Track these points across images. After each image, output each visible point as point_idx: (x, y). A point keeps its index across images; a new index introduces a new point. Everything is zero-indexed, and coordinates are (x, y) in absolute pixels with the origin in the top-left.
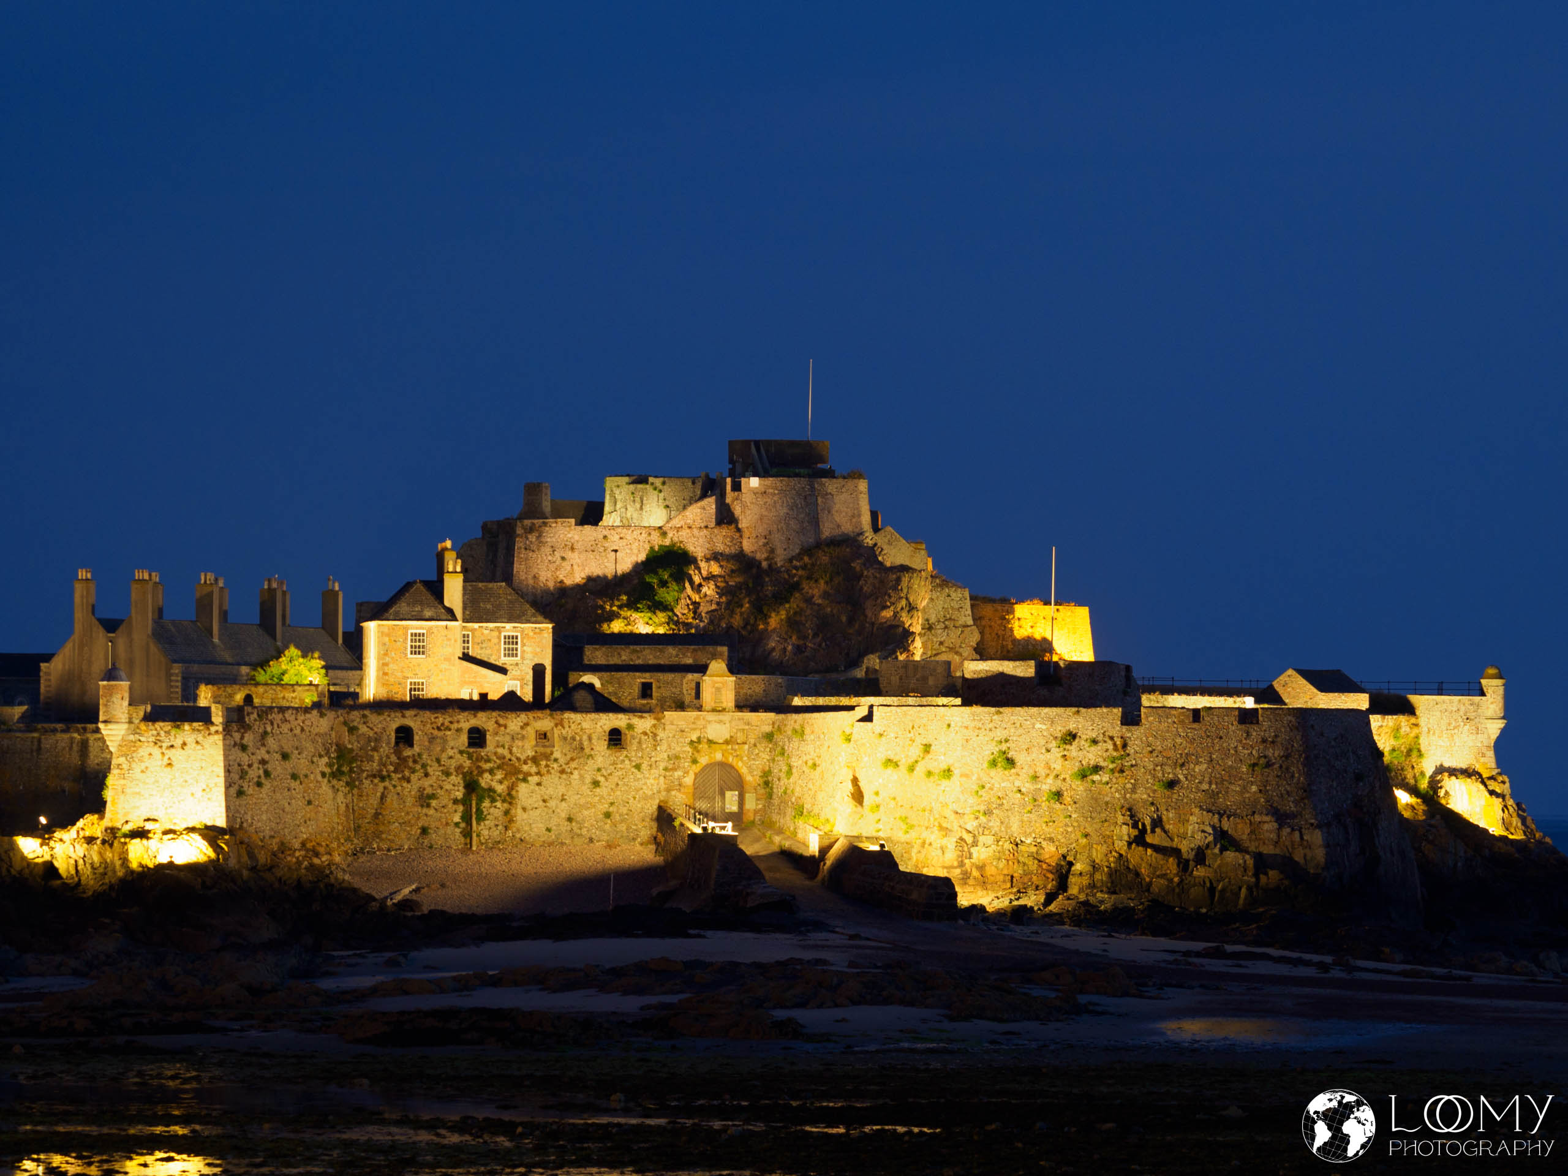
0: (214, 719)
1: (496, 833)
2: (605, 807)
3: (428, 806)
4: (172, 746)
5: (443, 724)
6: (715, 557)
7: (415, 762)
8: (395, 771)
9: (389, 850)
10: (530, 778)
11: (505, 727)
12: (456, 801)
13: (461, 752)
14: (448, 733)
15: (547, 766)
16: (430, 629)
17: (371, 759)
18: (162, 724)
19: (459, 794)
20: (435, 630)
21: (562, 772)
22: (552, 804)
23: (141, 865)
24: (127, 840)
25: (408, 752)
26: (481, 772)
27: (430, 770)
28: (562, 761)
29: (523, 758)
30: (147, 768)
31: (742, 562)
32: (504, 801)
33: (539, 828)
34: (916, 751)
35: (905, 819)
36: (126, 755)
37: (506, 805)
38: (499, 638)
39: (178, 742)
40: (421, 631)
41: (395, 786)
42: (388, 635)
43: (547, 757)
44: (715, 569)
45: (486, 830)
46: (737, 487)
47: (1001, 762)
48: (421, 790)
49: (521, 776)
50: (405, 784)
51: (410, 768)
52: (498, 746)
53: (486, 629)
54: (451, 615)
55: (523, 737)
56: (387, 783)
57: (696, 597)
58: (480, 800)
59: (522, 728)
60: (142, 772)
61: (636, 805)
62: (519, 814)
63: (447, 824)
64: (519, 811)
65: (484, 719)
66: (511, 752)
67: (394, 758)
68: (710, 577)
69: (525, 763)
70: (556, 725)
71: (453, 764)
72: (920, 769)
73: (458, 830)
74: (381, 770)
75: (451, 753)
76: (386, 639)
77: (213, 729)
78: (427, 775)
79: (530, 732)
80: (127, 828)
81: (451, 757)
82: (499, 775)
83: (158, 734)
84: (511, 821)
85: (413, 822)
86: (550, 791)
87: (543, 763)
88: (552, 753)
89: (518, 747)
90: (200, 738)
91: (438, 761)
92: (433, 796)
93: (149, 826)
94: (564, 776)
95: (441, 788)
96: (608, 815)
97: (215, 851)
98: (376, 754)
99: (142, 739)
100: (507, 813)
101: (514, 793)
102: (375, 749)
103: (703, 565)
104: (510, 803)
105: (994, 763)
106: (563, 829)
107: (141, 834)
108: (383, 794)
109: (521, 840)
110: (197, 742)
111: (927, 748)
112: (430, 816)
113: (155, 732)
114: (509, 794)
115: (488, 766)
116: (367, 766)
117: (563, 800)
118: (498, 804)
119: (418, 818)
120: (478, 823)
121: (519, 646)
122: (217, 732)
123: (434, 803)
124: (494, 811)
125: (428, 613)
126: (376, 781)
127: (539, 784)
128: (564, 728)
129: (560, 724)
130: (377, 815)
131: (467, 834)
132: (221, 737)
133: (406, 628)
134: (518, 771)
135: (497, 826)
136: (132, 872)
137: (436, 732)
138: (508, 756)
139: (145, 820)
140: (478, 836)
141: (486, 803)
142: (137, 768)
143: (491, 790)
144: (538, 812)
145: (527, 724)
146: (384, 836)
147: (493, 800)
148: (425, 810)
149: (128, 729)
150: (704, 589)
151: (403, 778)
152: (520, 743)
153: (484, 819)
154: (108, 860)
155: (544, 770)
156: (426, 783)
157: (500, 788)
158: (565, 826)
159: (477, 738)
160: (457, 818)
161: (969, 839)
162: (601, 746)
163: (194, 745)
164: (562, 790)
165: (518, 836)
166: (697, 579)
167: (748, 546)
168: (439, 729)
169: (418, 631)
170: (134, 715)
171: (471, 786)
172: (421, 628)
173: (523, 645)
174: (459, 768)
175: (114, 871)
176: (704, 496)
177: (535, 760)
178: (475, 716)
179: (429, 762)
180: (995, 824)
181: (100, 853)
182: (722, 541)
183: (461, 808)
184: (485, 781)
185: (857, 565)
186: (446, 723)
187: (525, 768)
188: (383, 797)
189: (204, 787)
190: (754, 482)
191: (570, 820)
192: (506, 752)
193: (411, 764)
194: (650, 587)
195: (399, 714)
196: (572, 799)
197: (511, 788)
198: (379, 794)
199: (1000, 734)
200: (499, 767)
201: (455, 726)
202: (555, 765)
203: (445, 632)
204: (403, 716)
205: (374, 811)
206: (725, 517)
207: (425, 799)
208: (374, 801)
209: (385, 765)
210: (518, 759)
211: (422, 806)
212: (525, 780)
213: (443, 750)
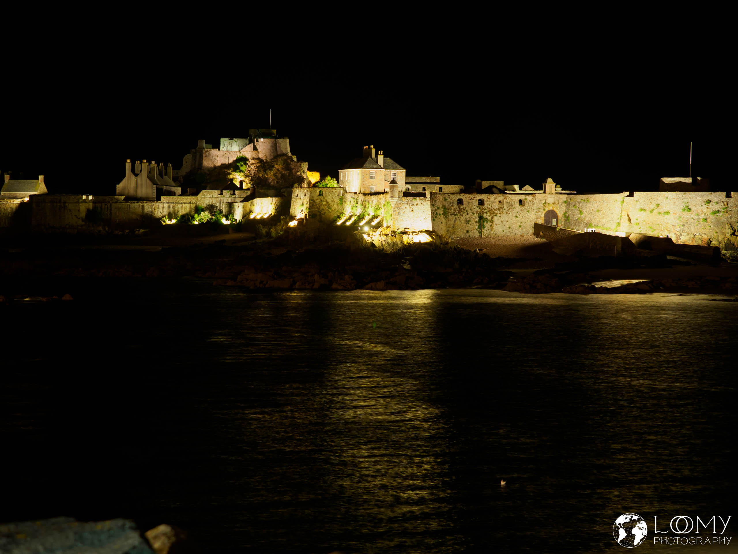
0: (427, 196)
1: (488, 232)
2: (519, 224)
3: (468, 223)
4: (413, 205)
5: (472, 198)
6: (253, 159)
7: (464, 210)
8: (459, 213)
9: (457, 237)
10: (498, 215)
11: (490, 199)
12: (476, 222)
13: (477, 207)
14: (473, 201)
15: (502, 211)
16: (376, 172)
17: (451, 209)
18: (409, 198)
19: (477, 220)
20: (377, 171)
21: (507, 213)
22: (504, 223)
23: (407, 243)
24: (402, 235)
25: (462, 207)
26: (483, 213)
27: (469, 212)
28: (506, 209)
29: (495, 208)
30: (405, 212)
31: (260, 160)
32: (490, 222)
33: (500, 230)
34: (653, 206)
35: (651, 227)
36: (397, 208)
37: (491, 223)
38: (390, 174)
39: (415, 204)
40: (373, 172)
41: (458, 217)
42: (364, 173)
43: (502, 208)
44: (253, 162)
45: (486, 232)
46: (257, 141)
47: (686, 209)
48: (466, 218)
49: (495, 214)
50: (461, 217)
51: (463, 212)
52: (488, 205)
53: (387, 171)
54: (379, 167)
55: (495, 202)
56: (456, 217)
57: (249, 169)
58: (484, 222)
59: (495, 199)
60: (403, 213)
61: (528, 223)
62: (494, 226)
63: (474, 229)
64: (495, 225)
65: (483, 197)
66: (492, 207)
67: (458, 209)
68: (252, 164)
69: (496, 210)
70: (504, 198)
71: (475, 210)
72: (655, 211)
73: (477, 231)
74: (454, 212)
75: (474, 207)
76: (364, 174)
77: (427, 199)
78: (468, 214)
79: (497, 200)
80: (399, 231)
81: (474, 208)
82: (489, 214)
83: (408, 201)
84: (492, 228)
85: (464, 228)
86: (503, 219)
87: (501, 210)
88: (503, 207)
89: (494, 205)
90: (422, 202)
91: (471, 209)
92: (469, 221)
93: (406, 230)
94: (507, 214)
95: (472, 218)
96: (520, 226)
97: (432, 238)
98: (452, 207)
99: (403, 202)
100: (491, 226)
101: (493, 219)
102: (452, 206)
103: (250, 161)
104: (492, 223)
105: (684, 210)
106: (507, 231)
107: (404, 233)
108: (455, 220)
109: (496, 234)
110: (422, 204)
111: (658, 205)
112: (469, 227)
113: (407, 200)
114: (492, 220)
115: (485, 211)
116: (450, 211)
117: (507, 222)
118: (489, 223)
119: (466, 227)
120: (483, 229)
121: (396, 176)
122: (428, 200)
123: (470, 222)
124: (487, 225)
125: (375, 167)
126: (453, 216)
127: (500, 217)
128: (507, 199)
129: (505, 198)
130: (453, 226)
131: (480, 233)
132: (430, 202)
133: (369, 171)
134: (494, 213)
135: (488, 230)
136: (406, 245)
137: (470, 200)
138: (491, 208)
139: (405, 229)
140: (483, 233)
141: (485, 223)
142: (401, 212)
143: (487, 219)
144: (500, 226)
145: (496, 198)
146: (456, 233)
147: (487, 222)
148: (467, 225)
149: (398, 199)
150: (251, 167)
151: (461, 215)
152: (494, 204)
153: (485, 228)
154: (394, 241)
155: (501, 212)
156: (468, 216)
157: (489, 218)
158: (508, 230)
159: (481, 202)
160: (477, 227)
161: (678, 234)
162: (517, 204)
163: (420, 204)
164: (507, 219)
165: (494, 233)
166: (249, 164)
167: (261, 156)
168: (471, 199)
169: (372, 172)
170: (400, 195)
171: (481, 218)
172: (374, 171)
173: (397, 176)
174: (477, 212)
175: (397, 245)
176: (249, 143)
177: (499, 209)
178: (481, 195)
179: (468, 210)
180: (686, 229)
181: (391, 239)
182: (254, 154)
183: (478, 224)
184: (485, 215)
185: (289, 161)
186: (473, 198)
187: (496, 212)
188: (455, 221)
189: (424, 218)
190: (262, 140)
191: (509, 228)
192: (490, 207)
193: (463, 210)
194: (238, 166)
195: (459, 195)
196: (510, 221)
197: (492, 218)
198: (454, 220)
199: (686, 200)
200: (489, 211)
201: (475, 199)
202: (505, 211)
203: (380, 172)
204: (460, 196)
205: (452, 225)
206: (255, 149)
207: (467, 222)
208: (453, 222)
209: (455, 211)
210: (494, 209)
211: (467, 224)
212: (496, 215)
213: (472, 206)
